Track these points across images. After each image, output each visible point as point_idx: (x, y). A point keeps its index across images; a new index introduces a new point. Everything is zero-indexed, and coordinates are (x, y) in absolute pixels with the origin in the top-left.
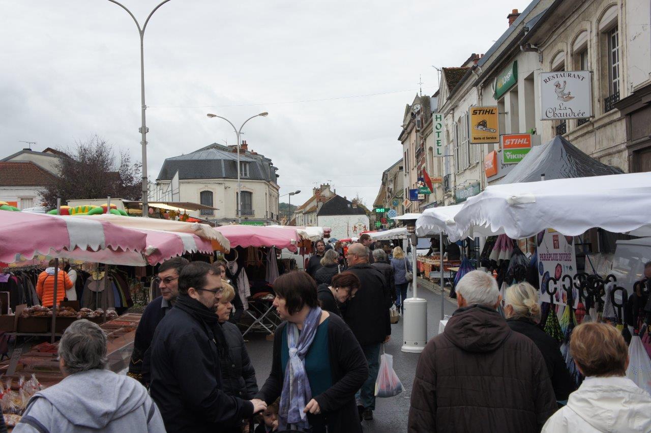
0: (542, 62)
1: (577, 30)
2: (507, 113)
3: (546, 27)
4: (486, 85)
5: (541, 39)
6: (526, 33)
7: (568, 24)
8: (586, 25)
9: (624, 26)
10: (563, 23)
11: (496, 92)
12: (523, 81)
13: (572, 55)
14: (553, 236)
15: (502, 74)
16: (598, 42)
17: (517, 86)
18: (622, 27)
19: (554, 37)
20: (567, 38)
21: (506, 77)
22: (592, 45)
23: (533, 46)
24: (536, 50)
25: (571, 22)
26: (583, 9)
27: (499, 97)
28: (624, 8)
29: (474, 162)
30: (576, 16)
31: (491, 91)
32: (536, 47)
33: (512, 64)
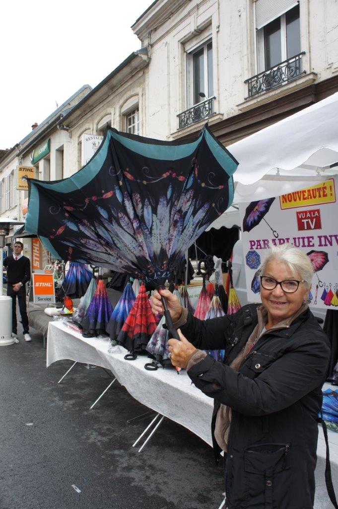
0: (71, 138)
1: (102, 114)
2: (40, 172)
3: (78, 113)
4: (24, 156)
5: (72, 122)
6: (61, 118)
7: (95, 111)
8: (111, 110)
9: (144, 108)
10: (91, 110)
11: (33, 159)
12: (55, 151)
13: (97, 131)
14: (298, 213)
15: (38, 148)
16: (120, 120)
17: (50, 155)
18: (142, 109)
19: (83, 120)
20: (93, 120)
21: (43, 148)
22: (115, 123)
23: (65, 127)
24: (67, 130)
25: (97, 109)
26: (108, 100)
27: (35, 163)
28: (144, 97)
29: (13, 206)
30: (101, 106)
31: (30, 159)
32: (68, 128)
33: (47, 141)
